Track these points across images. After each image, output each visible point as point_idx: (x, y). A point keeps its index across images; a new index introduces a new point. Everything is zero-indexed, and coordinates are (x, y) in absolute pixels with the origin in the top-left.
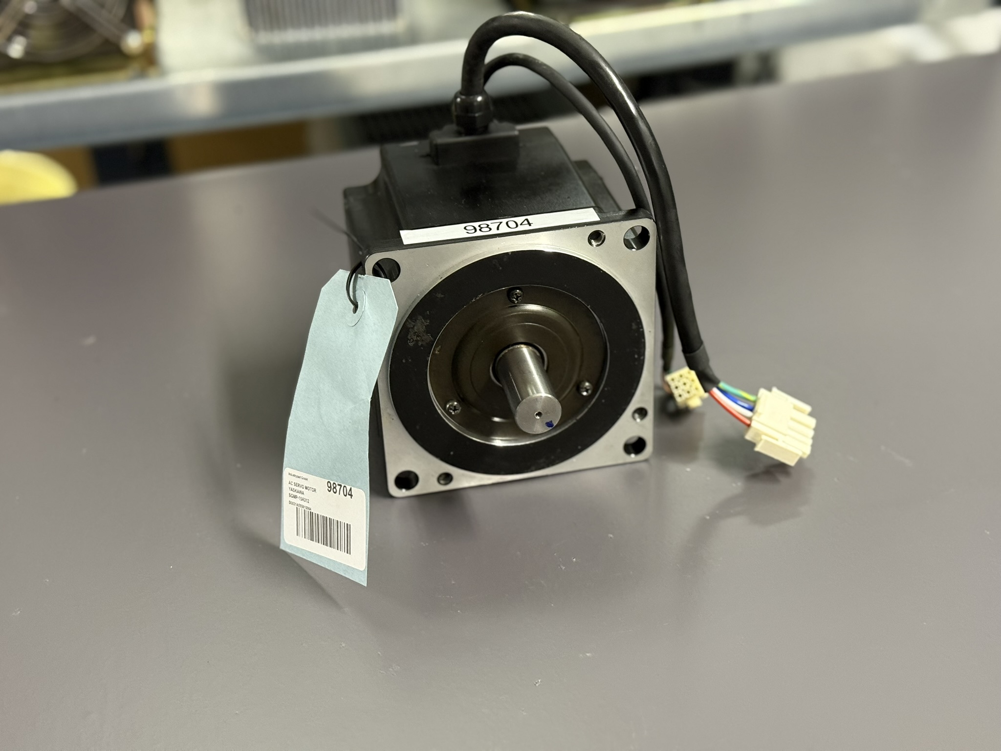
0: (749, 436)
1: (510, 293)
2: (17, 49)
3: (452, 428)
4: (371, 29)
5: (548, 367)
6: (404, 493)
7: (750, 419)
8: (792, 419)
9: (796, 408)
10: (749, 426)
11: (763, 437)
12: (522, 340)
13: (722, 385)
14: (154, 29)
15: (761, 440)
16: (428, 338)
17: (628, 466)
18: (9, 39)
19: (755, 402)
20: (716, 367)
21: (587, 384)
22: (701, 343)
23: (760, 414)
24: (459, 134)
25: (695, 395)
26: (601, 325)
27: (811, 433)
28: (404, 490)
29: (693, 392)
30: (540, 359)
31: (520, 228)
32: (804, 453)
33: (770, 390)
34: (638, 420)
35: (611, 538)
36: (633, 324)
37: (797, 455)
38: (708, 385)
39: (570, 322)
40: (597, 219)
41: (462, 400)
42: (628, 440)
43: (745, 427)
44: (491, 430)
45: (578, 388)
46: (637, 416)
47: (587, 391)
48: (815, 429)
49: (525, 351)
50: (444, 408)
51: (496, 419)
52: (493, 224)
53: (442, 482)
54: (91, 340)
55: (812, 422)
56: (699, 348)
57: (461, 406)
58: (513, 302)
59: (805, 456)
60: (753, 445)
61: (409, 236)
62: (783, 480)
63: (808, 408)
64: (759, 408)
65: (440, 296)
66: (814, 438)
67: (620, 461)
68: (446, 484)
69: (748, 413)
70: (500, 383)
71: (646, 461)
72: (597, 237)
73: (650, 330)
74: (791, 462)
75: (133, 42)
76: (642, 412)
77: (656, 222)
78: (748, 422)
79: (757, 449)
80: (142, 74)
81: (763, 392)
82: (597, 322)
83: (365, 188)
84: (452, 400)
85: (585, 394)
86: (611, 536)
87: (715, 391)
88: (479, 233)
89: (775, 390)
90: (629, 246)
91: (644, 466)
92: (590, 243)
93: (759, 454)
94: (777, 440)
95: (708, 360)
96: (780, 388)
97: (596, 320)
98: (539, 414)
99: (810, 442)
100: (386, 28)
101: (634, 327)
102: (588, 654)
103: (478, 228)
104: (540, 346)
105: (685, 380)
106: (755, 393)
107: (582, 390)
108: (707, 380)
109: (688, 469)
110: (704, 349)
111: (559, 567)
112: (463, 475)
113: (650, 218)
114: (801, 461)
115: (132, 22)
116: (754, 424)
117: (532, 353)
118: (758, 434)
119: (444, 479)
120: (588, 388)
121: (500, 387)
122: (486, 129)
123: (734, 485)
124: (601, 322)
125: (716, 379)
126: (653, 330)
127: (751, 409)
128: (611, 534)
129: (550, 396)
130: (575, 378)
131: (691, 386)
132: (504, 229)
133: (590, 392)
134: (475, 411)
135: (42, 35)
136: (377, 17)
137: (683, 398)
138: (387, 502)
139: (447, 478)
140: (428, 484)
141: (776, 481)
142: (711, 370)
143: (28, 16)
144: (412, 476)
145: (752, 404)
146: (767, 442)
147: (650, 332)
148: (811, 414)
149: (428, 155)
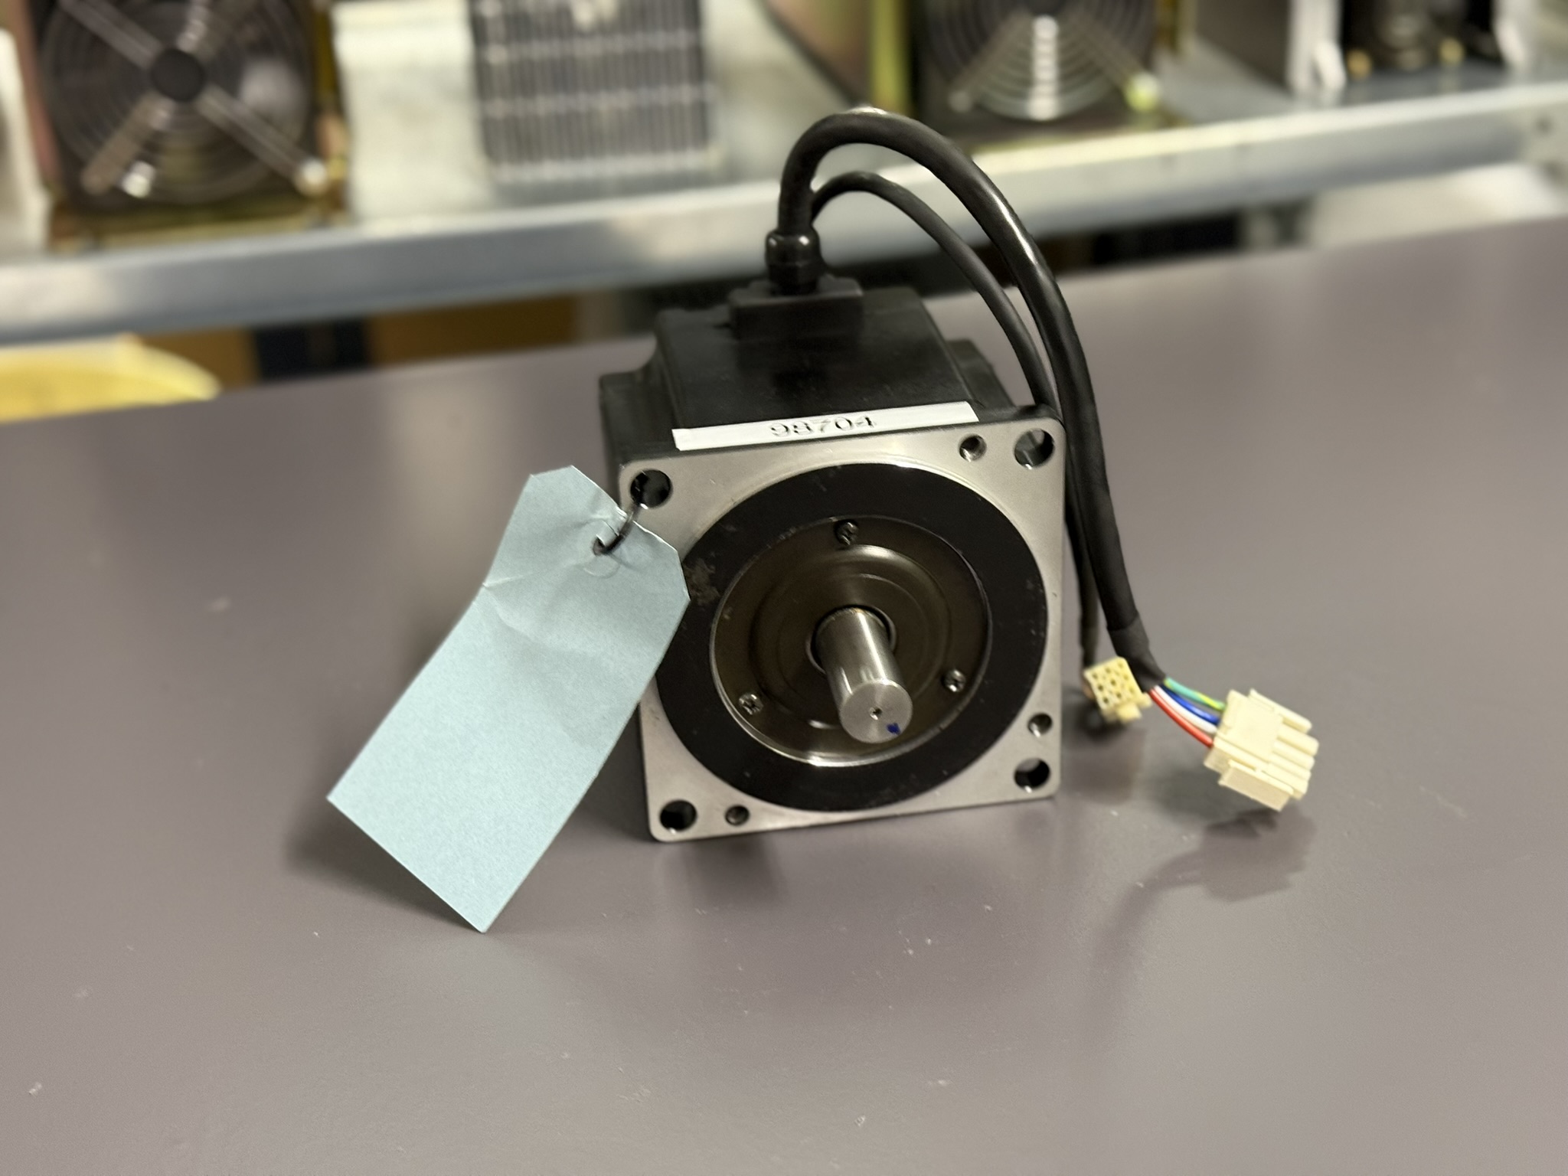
0: (1210, 763)
1: (838, 527)
2: (138, 183)
3: (750, 736)
4: (669, 162)
5: (897, 646)
6: (673, 835)
7: (1212, 736)
8: (1279, 739)
9: (1287, 723)
10: (1210, 746)
11: (1232, 763)
12: (858, 601)
13: (1170, 682)
14: (346, 159)
15: (1229, 766)
16: (713, 592)
17: (1021, 807)
18: (128, 168)
19: (1221, 712)
20: (1159, 655)
21: (957, 674)
22: (1135, 614)
23: (1229, 728)
24: (773, 293)
25: (1129, 700)
26: (979, 583)
27: (1310, 762)
28: (673, 831)
29: (1126, 694)
30: (884, 633)
31: (856, 430)
32: (1295, 791)
33: (1246, 693)
34: (1037, 733)
35: (988, 911)
36: (1028, 581)
37: (1285, 793)
38: (1147, 683)
39: (930, 577)
40: (975, 419)
41: (764, 692)
42: (1021, 765)
43: (1204, 747)
44: (808, 741)
45: (943, 678)
46: (1035, 727)
47: (956, 684)
48: (1317, 758)
49: (862, 618)
50: (737, 705)
51: (817, 724)
52: (814, 422)
53: (732, 820)
54: (221, 605)
55: (1312, 745)
56: (1132, 621)
57: (763, 703)
58: (843, 541)
59: (1298, 797)
60: (1215, 776)
61: (685, 438)
62: (1265, 834)
63: (1306, 724)
64: (1227, 720)
65: (732, 529)
66: (1314, 771)
67: (1011, 797)
68: (738, 824)
69: (1210, 728)
70: (822, 667)
71: (1050, 798)
72: (973, 445)
73: (1055, 592)
74: (1277, 805)
75: (313, 175)
76: (1042, 721)
77: (1064, 425)
78: (1209, 740)
79: (1223, 782)
80: (323, 223)
81: (1234, 696)
82: (973, 577)
83: (629, 376)
84: (750, 692)
85: (953, 688)
86: (989, 908)
87: (1158, 691)
88: (793, 437)
89: (1253, 693)
90: (1021, 459)
91: (1046, 806)
92: (963, 455)
93: (1227, 791)
94: (1253, 769)
95: (1146, 641)
96: (1262, 692)
97: (971, 574)
98: (878, 712)
99: (1307, 775)
100: (691, 160)
101: (1030, 586)
102: (941, 1082)
103: (791, 428)
104: (884, 611)
105: (1114, 676)
106: (1223, 697)
107: (947, 681)
108: (1145, 674)
109: (1115, 813)
110: (1141, 624)
111: (905, 952)
112: (764, 810)
113: (1055, 418)
114: (1292, 806)
115: (312, 146)
116: (1218, 743)
117: (872, 622)
118: (1224, 758)
119: (735, 817)
120: (959, 680)
121: (822, 673)
122: (812, 286)
123: (1185, 838)
124: (979, 577)
125: (1160, 671)
126: (1058, 592)
127: (1216, 722)
128: (988, 904)
129: (895, 685)
130: (938, 664)
131: (1123, 686)
132: (831, 431)
133: (961, 686)
134: (783, 709)
135: (180, 163)
136: (678, 144)
137: (1111, 704)
138: (646, 848)
139: (739, 813)
140: (711, 823)
141: (1254, 835)
142: (1152, 658)
143: (158, 135)
144: (687, 810)
145: (1216, 715)
146: (1237, 771)
147: (1055, 595)
148: (1311, 734)
149: (726, 326)
